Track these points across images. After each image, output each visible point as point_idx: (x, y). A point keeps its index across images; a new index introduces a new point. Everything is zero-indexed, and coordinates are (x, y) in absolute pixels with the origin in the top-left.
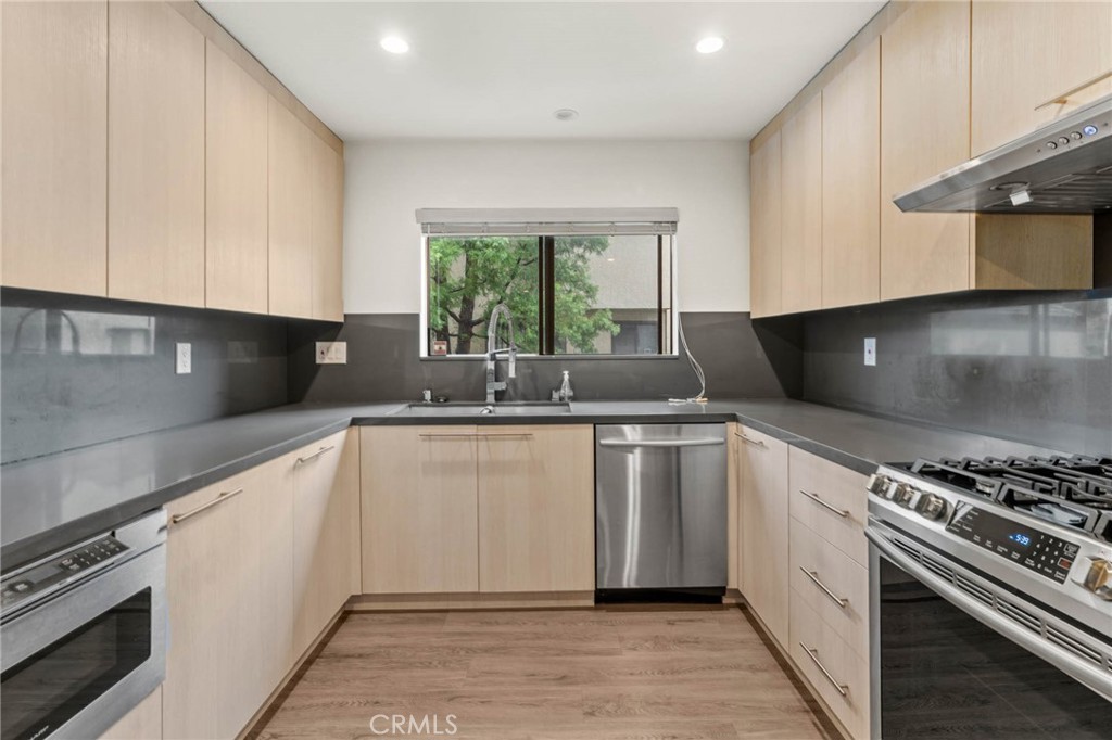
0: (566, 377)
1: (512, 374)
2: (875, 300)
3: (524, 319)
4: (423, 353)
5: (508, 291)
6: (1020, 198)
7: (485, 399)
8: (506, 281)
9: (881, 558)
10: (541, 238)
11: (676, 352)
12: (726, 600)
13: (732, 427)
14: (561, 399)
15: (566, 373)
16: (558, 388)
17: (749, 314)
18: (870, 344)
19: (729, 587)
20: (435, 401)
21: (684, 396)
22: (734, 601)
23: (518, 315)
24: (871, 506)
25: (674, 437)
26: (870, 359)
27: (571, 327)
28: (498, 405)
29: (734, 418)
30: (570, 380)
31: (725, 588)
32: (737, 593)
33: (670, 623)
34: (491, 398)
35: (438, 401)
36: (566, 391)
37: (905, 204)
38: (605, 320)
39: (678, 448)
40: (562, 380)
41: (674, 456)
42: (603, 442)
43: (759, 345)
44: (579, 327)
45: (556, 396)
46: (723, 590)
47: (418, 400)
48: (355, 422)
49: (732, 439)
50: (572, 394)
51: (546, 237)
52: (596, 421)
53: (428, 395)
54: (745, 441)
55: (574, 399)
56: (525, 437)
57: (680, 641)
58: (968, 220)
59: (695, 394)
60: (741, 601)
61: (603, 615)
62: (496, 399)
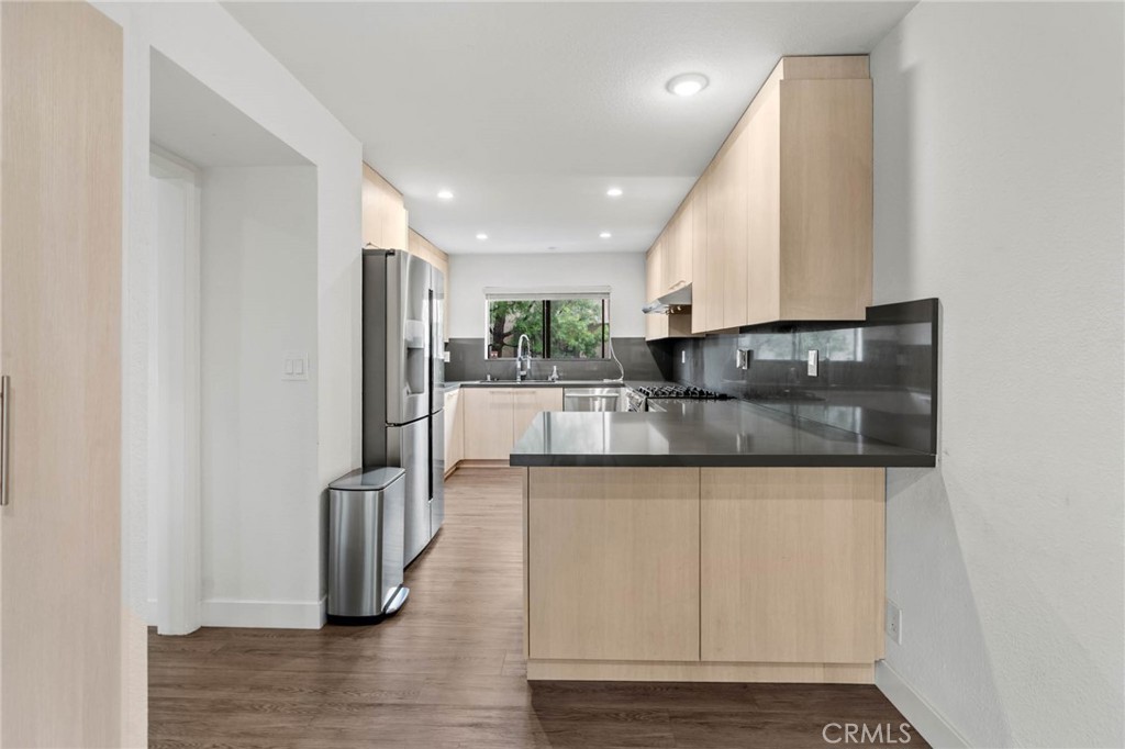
0: (555, 370)
1: (529, 367)
4: (486, 357)
7: (516, 379)
11: (610, 358)
14: (553, 379)
15: (555, 367)
16: (551, 375)
17: (645, 338)
18: (684, 354)
20: (493, 379)
27: (577, 340)
28: (522, 381)
29: (624, 385)
30: (557, 371)
36: (555, 375)
43: (650, 354)
44: (583, 340)
45: (550, 379)
47: (484, 380)
48: (462, 386)
50: (558, 377)
52: (564, 386)
53: (489, 377)
55: (559, 379)
56: (534, 393)
59: (620, 377)
62: (520, 379)
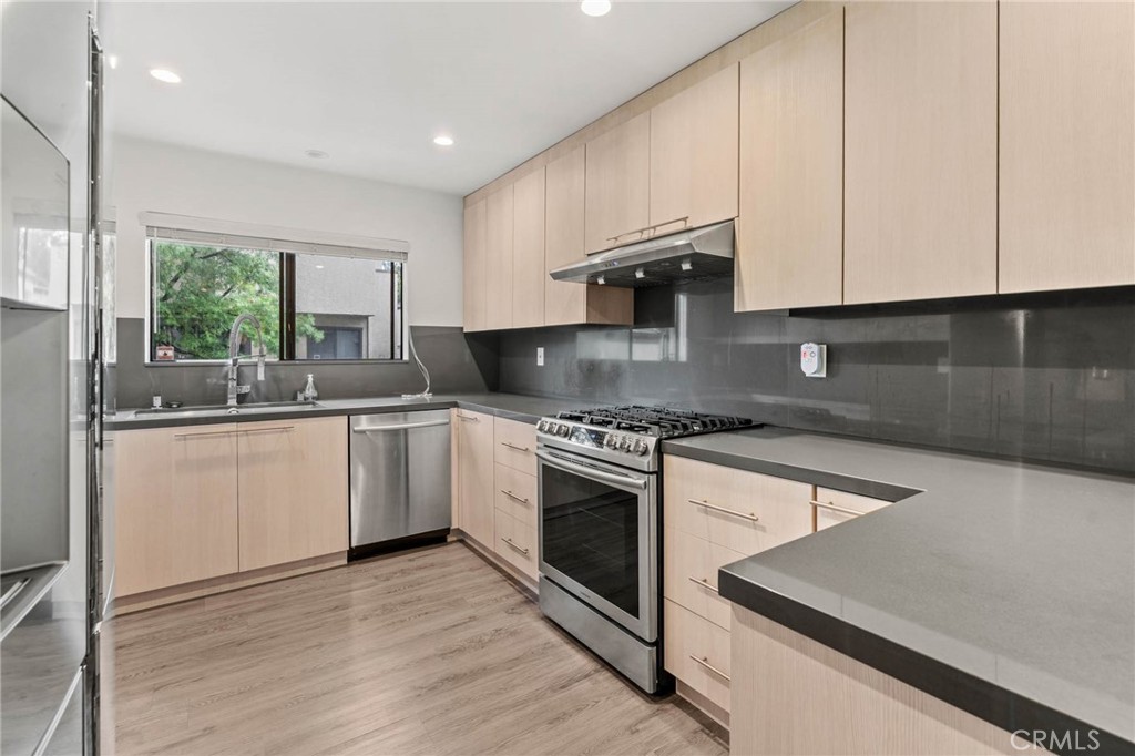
0: (310, 378)
1: (261, 377)
2: (542, 325)
3: (201, 321)
4: (148, 359)
5: (177, 287)
6: (601, 281)
7: (226, 402)
8: (173, 275)
9: (544, 465)
10: (282, 254)
11: (406, 357)
12: (450, 539)
13: (454, 411)
14: (306, 399)
15: (310, 376)
16: (302, 390)
17: (462, 328)
18: (541, 351)
19: (452, 528)
20: (167, 406)
21: (414, 393)
22: (455, 539)
23: (194, 316)
24: (539, 439)
25: (402, 421)
26: (541, 362)
28: (241, 407)
29: (455, 405)
30: (314, 382)
31: (449, 529)
32: (459, 531)
33: (410, 560)
34: (232, 402)
35: (170, 406)
36: (310, 392)
37: (556, 276)
38: (307, 326)
39: (406, 430)
40: (307, 382)
41: (402, 437)
42: (356, 428)
43: (468, 351)
45: (300, 397)
46: (447, 531)
47: (147, 406)
49: (454, 419)
50: (316, 394)
51: (287, 254)
52: (349, 413)
53: (157, 401)
54: (464, 419)
55: (318, 398)
56: (286, 429)
57: (419, 568)
58: (583, 287)
59: (422, 391)
60: (461, 537)
61: (356, 567)
62: (238, 402)
